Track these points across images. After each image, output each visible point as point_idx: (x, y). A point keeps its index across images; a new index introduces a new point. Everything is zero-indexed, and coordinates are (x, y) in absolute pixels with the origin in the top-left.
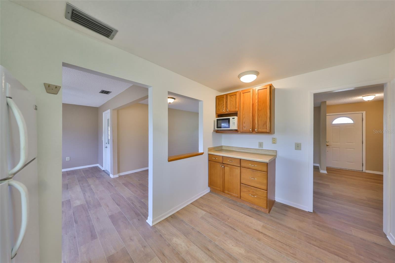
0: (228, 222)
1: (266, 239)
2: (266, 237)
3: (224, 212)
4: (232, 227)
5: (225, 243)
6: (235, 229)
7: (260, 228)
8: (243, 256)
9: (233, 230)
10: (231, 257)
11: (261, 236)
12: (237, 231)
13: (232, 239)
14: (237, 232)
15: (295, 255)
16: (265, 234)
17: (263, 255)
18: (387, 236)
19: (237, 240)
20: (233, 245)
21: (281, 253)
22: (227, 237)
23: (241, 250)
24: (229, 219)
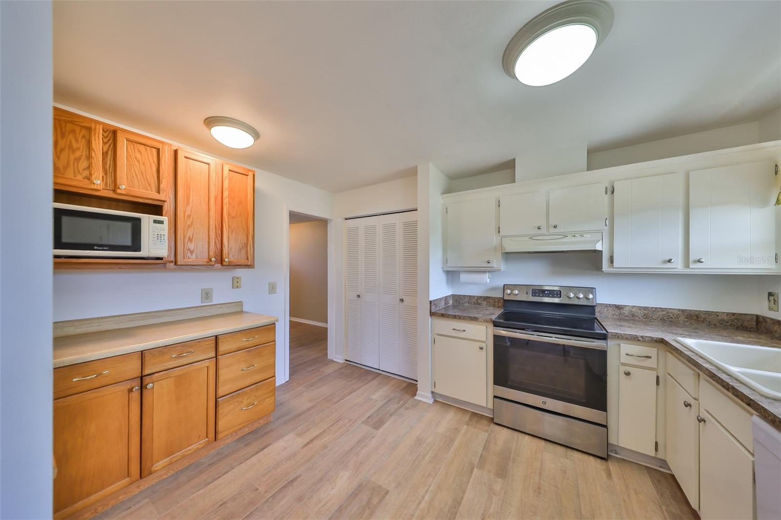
0: (266, 492)
1: (324, 438)
2: (322, 437)
3: (222, 500)
4: (287, 484)
5: (327, 502)
6: (292, 478)
7: (301, 441)
8: (354, 475)
9: (295, 483)
10: (357, 494)
11: (318, 443)
12: (298, 477)
13: (319, 489)
14: (302, 477)
15: (352, 420)
16: (316, 437)
17: (352, 449)
18: (334, 360)
19: (321, 480)
20: (332, 488)
21: (348, 431)
22: (312, 496)
23: (343, 476)
24: (257, 489)
